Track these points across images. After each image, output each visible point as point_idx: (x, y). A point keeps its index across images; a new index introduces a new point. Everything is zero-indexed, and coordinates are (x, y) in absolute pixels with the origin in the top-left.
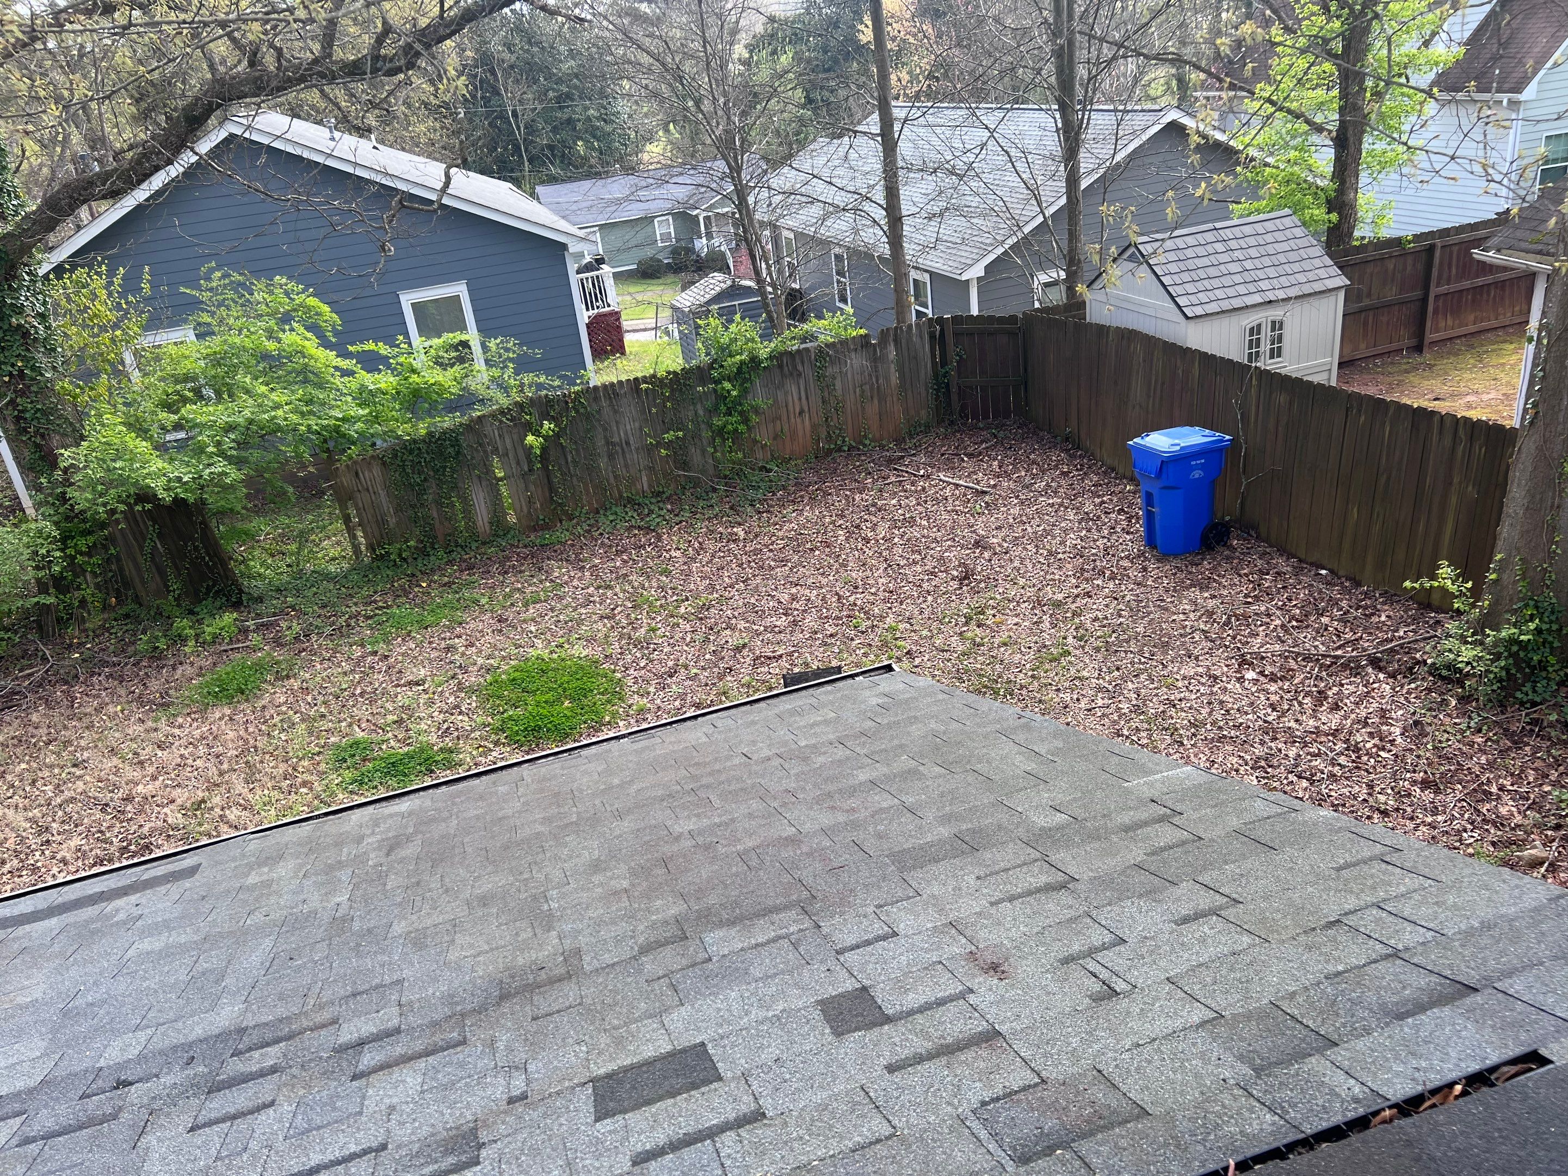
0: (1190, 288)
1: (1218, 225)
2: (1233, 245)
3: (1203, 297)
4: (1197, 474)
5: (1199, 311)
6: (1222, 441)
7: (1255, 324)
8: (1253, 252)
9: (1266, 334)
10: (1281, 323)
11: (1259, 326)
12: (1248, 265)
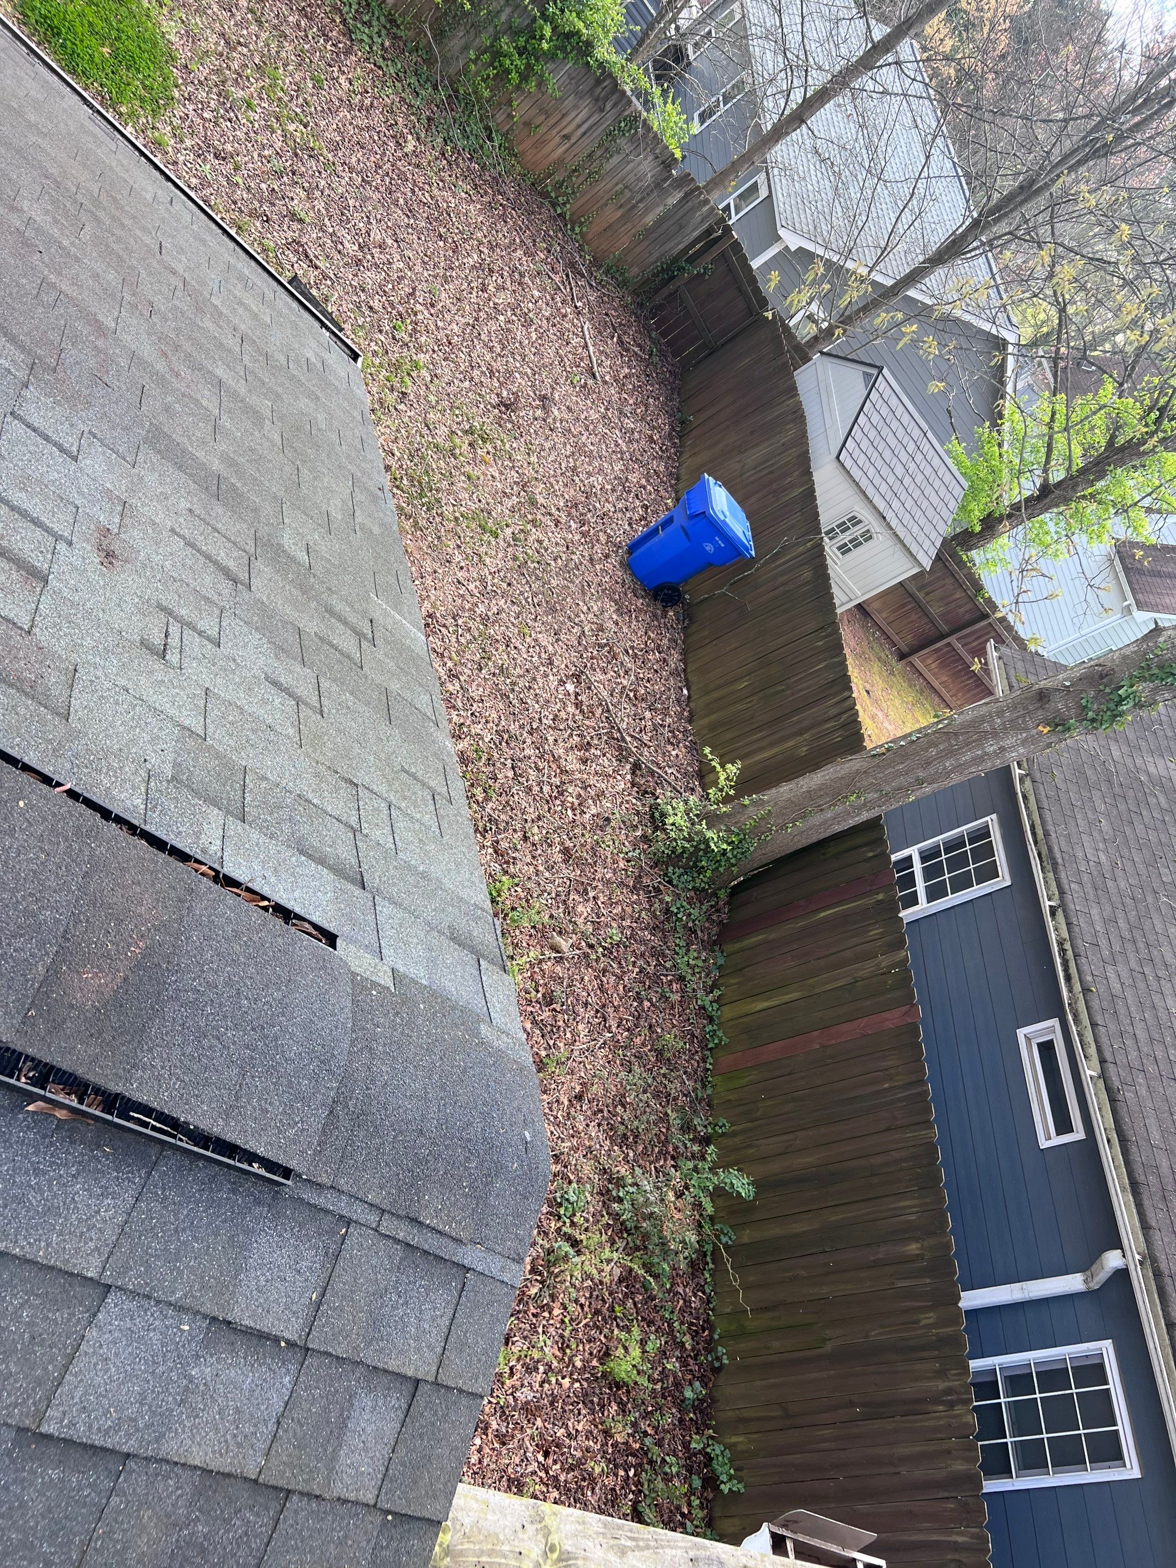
0: (865, 444)
1: (929, 434)
2: (919, 457)
3: (862, 460)
4: (709, 548)
5: (848, 464)
6: (747, 550)
7: (860, 517)
8: (919, 478)
9: (856, 531)
10: (871, 537)
11: (860, 522)
12: (907, 481)
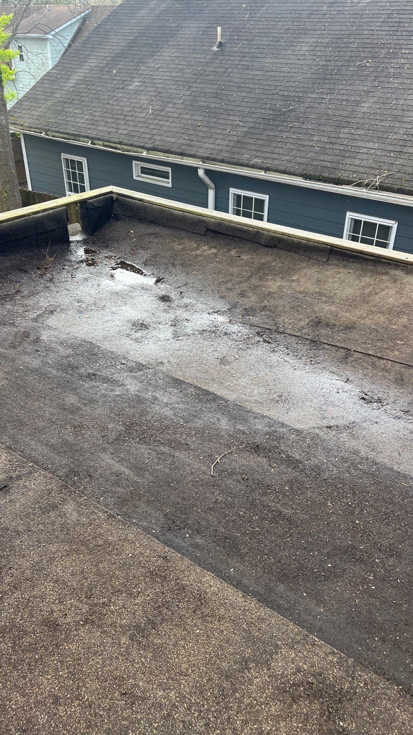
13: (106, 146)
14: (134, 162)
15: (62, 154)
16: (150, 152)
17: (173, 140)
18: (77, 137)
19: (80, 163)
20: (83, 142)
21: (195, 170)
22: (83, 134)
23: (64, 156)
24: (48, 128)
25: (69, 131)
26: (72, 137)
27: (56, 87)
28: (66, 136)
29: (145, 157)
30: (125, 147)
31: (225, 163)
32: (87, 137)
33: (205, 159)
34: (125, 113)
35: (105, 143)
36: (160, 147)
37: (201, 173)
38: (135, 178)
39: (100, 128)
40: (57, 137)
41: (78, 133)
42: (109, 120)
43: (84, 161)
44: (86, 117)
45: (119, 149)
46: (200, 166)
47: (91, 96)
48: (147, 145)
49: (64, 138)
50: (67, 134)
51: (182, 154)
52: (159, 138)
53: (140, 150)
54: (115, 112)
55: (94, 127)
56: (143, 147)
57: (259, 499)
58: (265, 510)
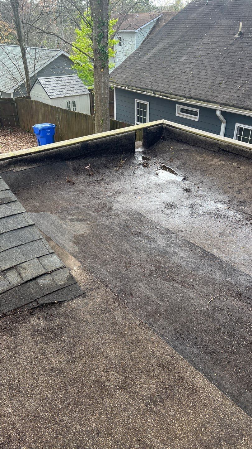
0: (51, 91)
1: (59, 76)
2: (63, 81)
3: (54, 94)
4: (48, 134)
5: (53, 97)
6: (53, 126)
7: (68, 101)
8: (68, 84)
9: (71, 105)
10: (75, 102)
12: (66, 87)
13: (162, 95)
14: (177, 105)
15: (136, 99)
16: (188, 99)
17: (203, 92)
18: (145, 90)
19: (145, 105)
20: (149, 93)
21: (215, 111)
22: (149, 88)
23: (136, 100)
24: (130, 84)
25: (141, 86)
26: (143, 90)
27: (137, 61)
28: (139, 89)
29: (184, 102)
30: (173, 96)
31: (234, 107)
32: (151, 90)
33: (221, 105)
34: (175, 76)
35: (161, 94)
36: (194, 97)
37: (218, 113)
38: (177, 115)
39: (159, 85)
40: (134, 90)
41: (146, 87)
42: (165, 80)
43: (148, 104)
44: (152, 78)
45: (169, 97)
46: (218, 109)
47: (157, 66)
48: (186, 95)
49: (138, 90)
50: (140, 88)
51: (208, 101)
52: (194, 91)
53: (182, 98)
54: (170, 75)
55: (156, 84)
56: (184, 97)
57: (238, 330)
58: (241, 338)
